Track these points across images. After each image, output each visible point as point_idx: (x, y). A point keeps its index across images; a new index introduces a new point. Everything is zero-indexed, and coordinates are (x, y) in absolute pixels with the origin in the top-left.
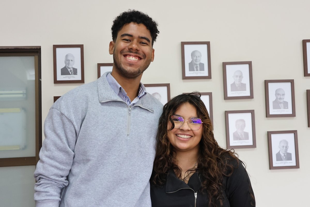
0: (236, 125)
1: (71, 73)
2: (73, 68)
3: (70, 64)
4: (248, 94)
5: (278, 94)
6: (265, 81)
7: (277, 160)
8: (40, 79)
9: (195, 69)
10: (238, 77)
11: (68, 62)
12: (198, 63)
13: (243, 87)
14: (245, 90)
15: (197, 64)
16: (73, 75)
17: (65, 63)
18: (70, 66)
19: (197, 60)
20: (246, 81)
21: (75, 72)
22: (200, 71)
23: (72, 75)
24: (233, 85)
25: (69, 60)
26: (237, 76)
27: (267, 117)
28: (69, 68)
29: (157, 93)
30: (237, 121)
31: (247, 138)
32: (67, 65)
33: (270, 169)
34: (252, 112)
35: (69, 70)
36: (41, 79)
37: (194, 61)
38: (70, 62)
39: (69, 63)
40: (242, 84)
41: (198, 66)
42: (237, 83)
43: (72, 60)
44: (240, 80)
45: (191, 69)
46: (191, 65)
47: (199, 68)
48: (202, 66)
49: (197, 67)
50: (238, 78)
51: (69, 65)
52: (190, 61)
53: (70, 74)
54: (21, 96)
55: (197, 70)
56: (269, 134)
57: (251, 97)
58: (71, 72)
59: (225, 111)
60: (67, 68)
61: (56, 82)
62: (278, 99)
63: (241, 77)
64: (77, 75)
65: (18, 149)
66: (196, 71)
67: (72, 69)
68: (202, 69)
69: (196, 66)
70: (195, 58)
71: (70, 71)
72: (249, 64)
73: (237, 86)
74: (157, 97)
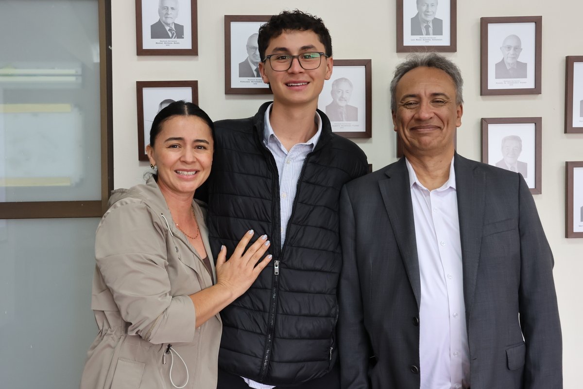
0: (502, 148)
1: (171, 35)
2: (176, 25)
3: (169, 16)
4: (530, 84)
6: (567, 58)
8: (110, 47)
9: (424, 31)
10: (512, 49)
11: (164, 12)
12: (430, 19)
13: (520, 69)
14: (525, 76)
15: (428, 21)
16: (176, 39)
17: (159, 13)
18: (169, 21)
19: (428, 12)
20: (528, 56)
21: (179, 32)
22: (434, 34)
23: (173, 39)
24: (501, 65)
25: (168, 8)
26: (509, 48)
27: (566, 132)
28: (168, 24)
29: (346, 80)
30: (505, 140)
32: (164, 19)
33: (567, 236)
34: (537, 122)
35: (167, 28)
37: (423, 15)
38: (170, 11)
39: (167, 14)
40: (518, 63)
41: (431, 24)
42: (509, 61)
43: (172, 8)
44: (516, 56)
45: (416, 31)
46: (415, 21)
47: (431, 30)
48: (438, 23)
49: (427, 27)
50: (511, 52)
51: (166, 18)
53: (168, 37)
54: (73, 79)
55: (428, 34)
56: (569, 167)
57: (536, 90)
58: (171, 32)
59: (482, 119)
60: (163, 24)
61: (141, 52)
63: (518, 49)
64: (183, 38)
65: (68, 184)
66: (424, 36)
67: (173, 27)
68: (438, 31)
69: (425, 25)
70: (424, 8)
71: (169, 30)
72: (535, 22)
73: (508, 69)
74: (344, 86)
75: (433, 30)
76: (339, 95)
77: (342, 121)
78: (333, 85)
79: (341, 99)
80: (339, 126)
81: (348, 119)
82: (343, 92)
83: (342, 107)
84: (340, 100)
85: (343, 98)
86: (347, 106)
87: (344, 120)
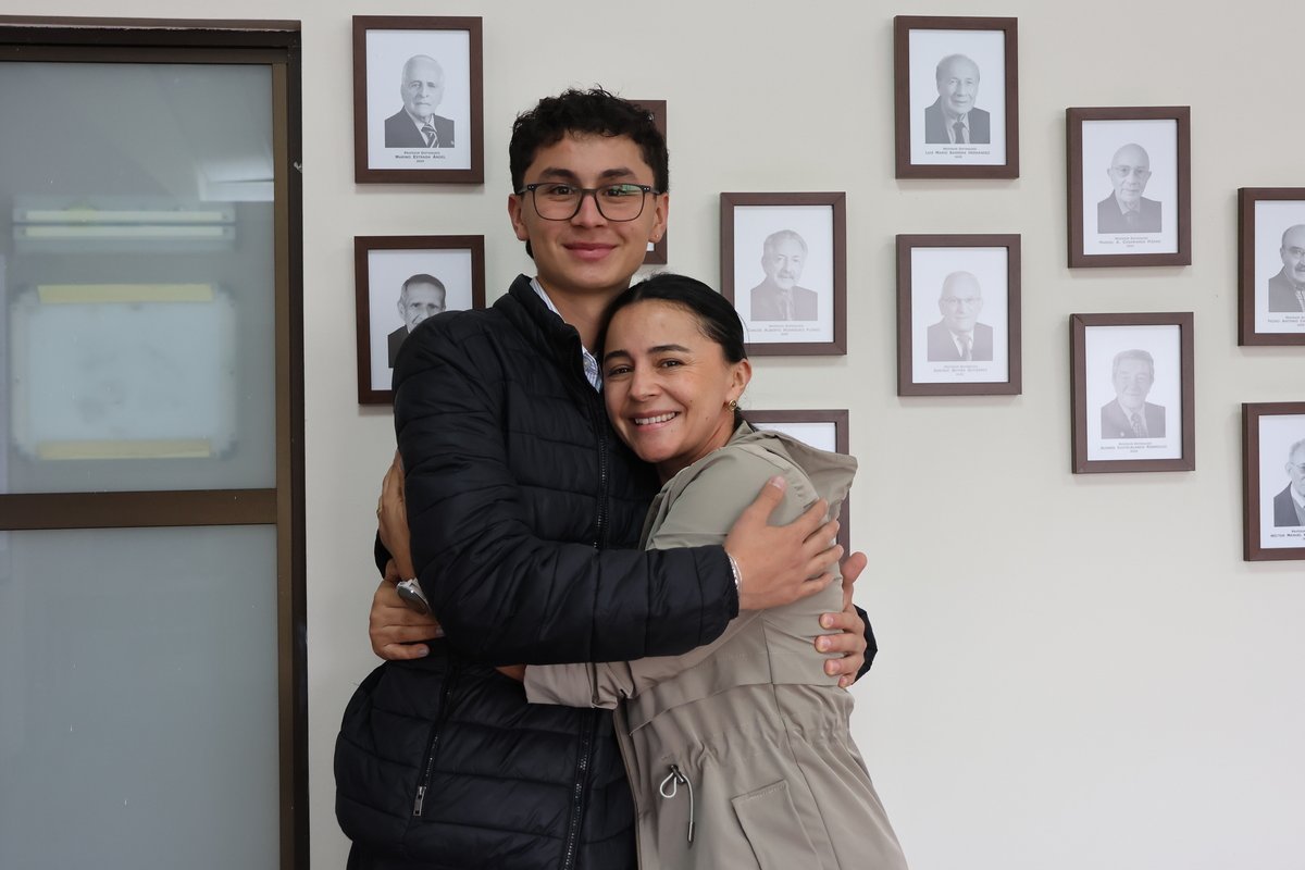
0: (1114, 376)
1: (426, 140)
2: (438, 120)
3: (422, 101)
4: (1167, 243)
5: (1295, 250)
6: (1242, 192)
7: (1279, 522)
8: (296, 165)
9: (952, 135)
10: (1132, 172)
11: (414, 92)
12: (964, 109)
13: (1148, 214)
14: (1158, 229)
15: (959, 115)
16: (438, 149)
17: (403, 95)
18: (424, 111)
19: (960, 96)
20: (1162, 189)
21: (444, 133)
22: (971, 142)
23: (431, 149)
24: (1108, 206)
25: (421, 84)
26: (1125, 170)
27: (1241, 343)
28: (421, 118)
29: (792, 234)
30: (1119, 359)
31: (1159, 431)
32: (413, 106)
33: (1247, 557)
34: (1184, 322)
35: (420, 126)
36: (300, 162)
37: (950, 102)
38: (426, 91)
39: (421, 96)
40: (1143, 200)
41: (965, 121)
42: (1125, 197)
43: (431, 85)
44: (1138, 187)
45: (935, 135)
46: (935, 115)
47: (966, 133)
48: (979, 119)
49: (958, 127)
50: (1130, 178)
51: (418, 104)
52: (931, 103)
53: (421, 144)
54: (217, 232)
55: (960, 140)
56: (1250, 416)
57: (1181, 257)
58: (428, 135)
59: (1073, 316)
60: (411, 116)
61: (365, 175)
62: (1294, 271)
63: (1142, 172)
64: (453, 146)
65: (205, 454)
66: (953, 145)
67: (432, 123)
68: (981, 134)
69: (954, 122)
70: (952, 88)
71: (424, 129)
72: (1177, 120)
73: (1124, 213)
74: (788, 248)
75: (970, 134)
76: (779, 266)
77: (785, 320)
78: (766, 244)
79: (784, 274)
80: (779, 330)
81: (797, 317)
82: (786, 260)
83: (786, 291)
84: (781, 276)
85: (786, 272)
86: (795, 289)
87: (789, 316)
